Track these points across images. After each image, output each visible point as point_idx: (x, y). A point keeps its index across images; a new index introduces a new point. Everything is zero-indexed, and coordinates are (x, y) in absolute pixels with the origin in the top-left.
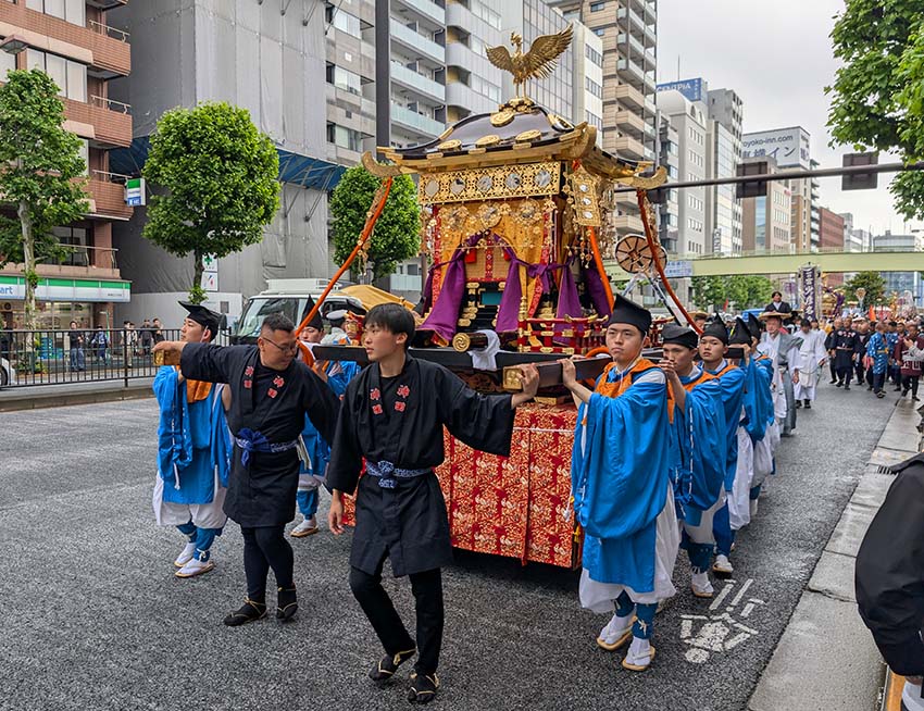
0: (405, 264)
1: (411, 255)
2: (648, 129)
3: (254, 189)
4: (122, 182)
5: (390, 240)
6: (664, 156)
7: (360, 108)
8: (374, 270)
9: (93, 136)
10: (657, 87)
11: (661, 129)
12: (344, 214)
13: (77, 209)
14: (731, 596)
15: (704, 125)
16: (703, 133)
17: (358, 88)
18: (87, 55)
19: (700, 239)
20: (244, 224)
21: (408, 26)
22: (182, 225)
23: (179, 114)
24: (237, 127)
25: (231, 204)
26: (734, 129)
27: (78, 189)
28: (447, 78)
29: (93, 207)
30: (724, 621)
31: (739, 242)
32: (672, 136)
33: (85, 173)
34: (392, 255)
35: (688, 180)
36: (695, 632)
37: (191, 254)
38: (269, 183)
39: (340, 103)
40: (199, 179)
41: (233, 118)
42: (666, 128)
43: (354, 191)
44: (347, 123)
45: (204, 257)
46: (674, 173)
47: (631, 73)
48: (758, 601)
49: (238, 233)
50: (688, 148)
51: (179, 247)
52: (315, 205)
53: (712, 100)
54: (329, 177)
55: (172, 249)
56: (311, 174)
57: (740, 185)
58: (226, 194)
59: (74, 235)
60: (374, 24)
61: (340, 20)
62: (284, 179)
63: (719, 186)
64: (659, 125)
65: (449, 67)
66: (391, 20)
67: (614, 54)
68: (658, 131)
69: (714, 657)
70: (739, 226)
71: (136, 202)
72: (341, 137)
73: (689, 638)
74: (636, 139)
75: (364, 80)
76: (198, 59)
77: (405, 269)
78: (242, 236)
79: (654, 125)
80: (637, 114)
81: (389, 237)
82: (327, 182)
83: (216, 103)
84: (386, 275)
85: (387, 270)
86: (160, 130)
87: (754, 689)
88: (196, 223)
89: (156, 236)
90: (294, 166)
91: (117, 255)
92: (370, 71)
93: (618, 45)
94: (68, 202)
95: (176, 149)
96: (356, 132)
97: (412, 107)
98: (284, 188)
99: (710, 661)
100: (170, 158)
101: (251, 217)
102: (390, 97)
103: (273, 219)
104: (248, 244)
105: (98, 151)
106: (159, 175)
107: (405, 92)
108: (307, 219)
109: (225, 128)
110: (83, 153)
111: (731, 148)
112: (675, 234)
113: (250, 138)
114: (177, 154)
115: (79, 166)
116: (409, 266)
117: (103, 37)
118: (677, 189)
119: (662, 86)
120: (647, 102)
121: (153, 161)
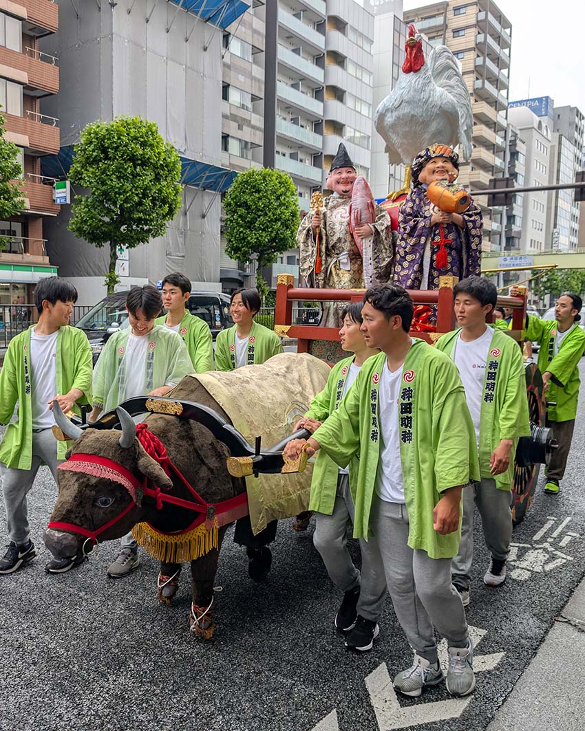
0: (285, 255)
1: (291, 247)
2: (499, 140)
3: (160, 191)
4: (52, 184)
5: (273, 235)
6: (512, 165)
7: (250, 121)
8: (259, 260)
9: (28, 145)
10: (509, 104)
11: (510, 141)
12: (235, 212)
13: (15, 206)
14: (552, 530)
15: (549, 138)
16: (548, 145)
17: (249, 105)
18: (24, 77)
19: (541, 237)
20: (151, 220)
21: (293, 51)
22: (100, 221)
23: (98, 126)
24: (146, 138)
25: (140, 203)
26: (576, 141)
27: (16, 190)
28: (326, 96)
29: (27, 205)
30: (545, 549)
31: (575, 240)
32: (521, 147)
33: (21, 176)
34: (274, 247)
35: (532, 185)
36: (520, 557)
37: (107, 245)
38: (173, 186)
39: (233, 118)
40: (115, 182)
41: (144, 130)
42: (515, 140)
43: (244, 192)
44: (239, 134)
45: (118, 248)
46: (520, 179)
47: (487, 91)
48: (574, 534)
49: (146, 228)
50: (534, 157)
51: (98, 239)
52: (210, 205)
53: (558, 116)
54: (222, 181)
55: (92, 241)
56: (208, 178)
57: (579, 189)
58: (137, 195)
59: (12, 229)
60: (264, 49)
61: (235, 47)
62: (185, 182)
63: (560, 191)
64: (509, 138)
65: (327, 86)
66: (278, 46)
67: (472, 75)
68: (508, 143)
69: (534, 576)
70: (576, 226)
71: (63, 201)
72: (234, 146)
73: (514, 561)
74: (488, 149)
75: (254, 98)
76: (114, 80)
77: (285, 260)
78: (150, 230)
79: (505, 138)
80: (490, 128)
81: (272, 232)
82: (221, 184)
83: (130, 117)
84: (268, 264)
85: (270, 260)
86: (83, 140)
87: (567, 602)
88: (112, 219)
89: (79, 230)
90: (193, 171)
91: (46, 245)
92: (260, 90)
93: (476, 67)
94: (7, 200)
95: (96, 156)
96: (246, 143)
97: (295, 121)
98: (184, 189)
99: (531, 579)
100: (91, 164)
101: (157, 214)
102: (276, 112)
103: (175, 216)
104: (154, 237)
105: (32, 157)
106: (81, 178)
107: (289, 107)
108: (203, 216)
109: (136, 138)
110: (19, 159)
111: (572, 158)
112: (519, 233)
113: (157, 147)
114: (96, 161)
115: (17, 170)
116: (288, 257)
117: (36, 61)
118: (522, 194)
119: (513, 103)
120: (500, 117)
121: (77, 166)
